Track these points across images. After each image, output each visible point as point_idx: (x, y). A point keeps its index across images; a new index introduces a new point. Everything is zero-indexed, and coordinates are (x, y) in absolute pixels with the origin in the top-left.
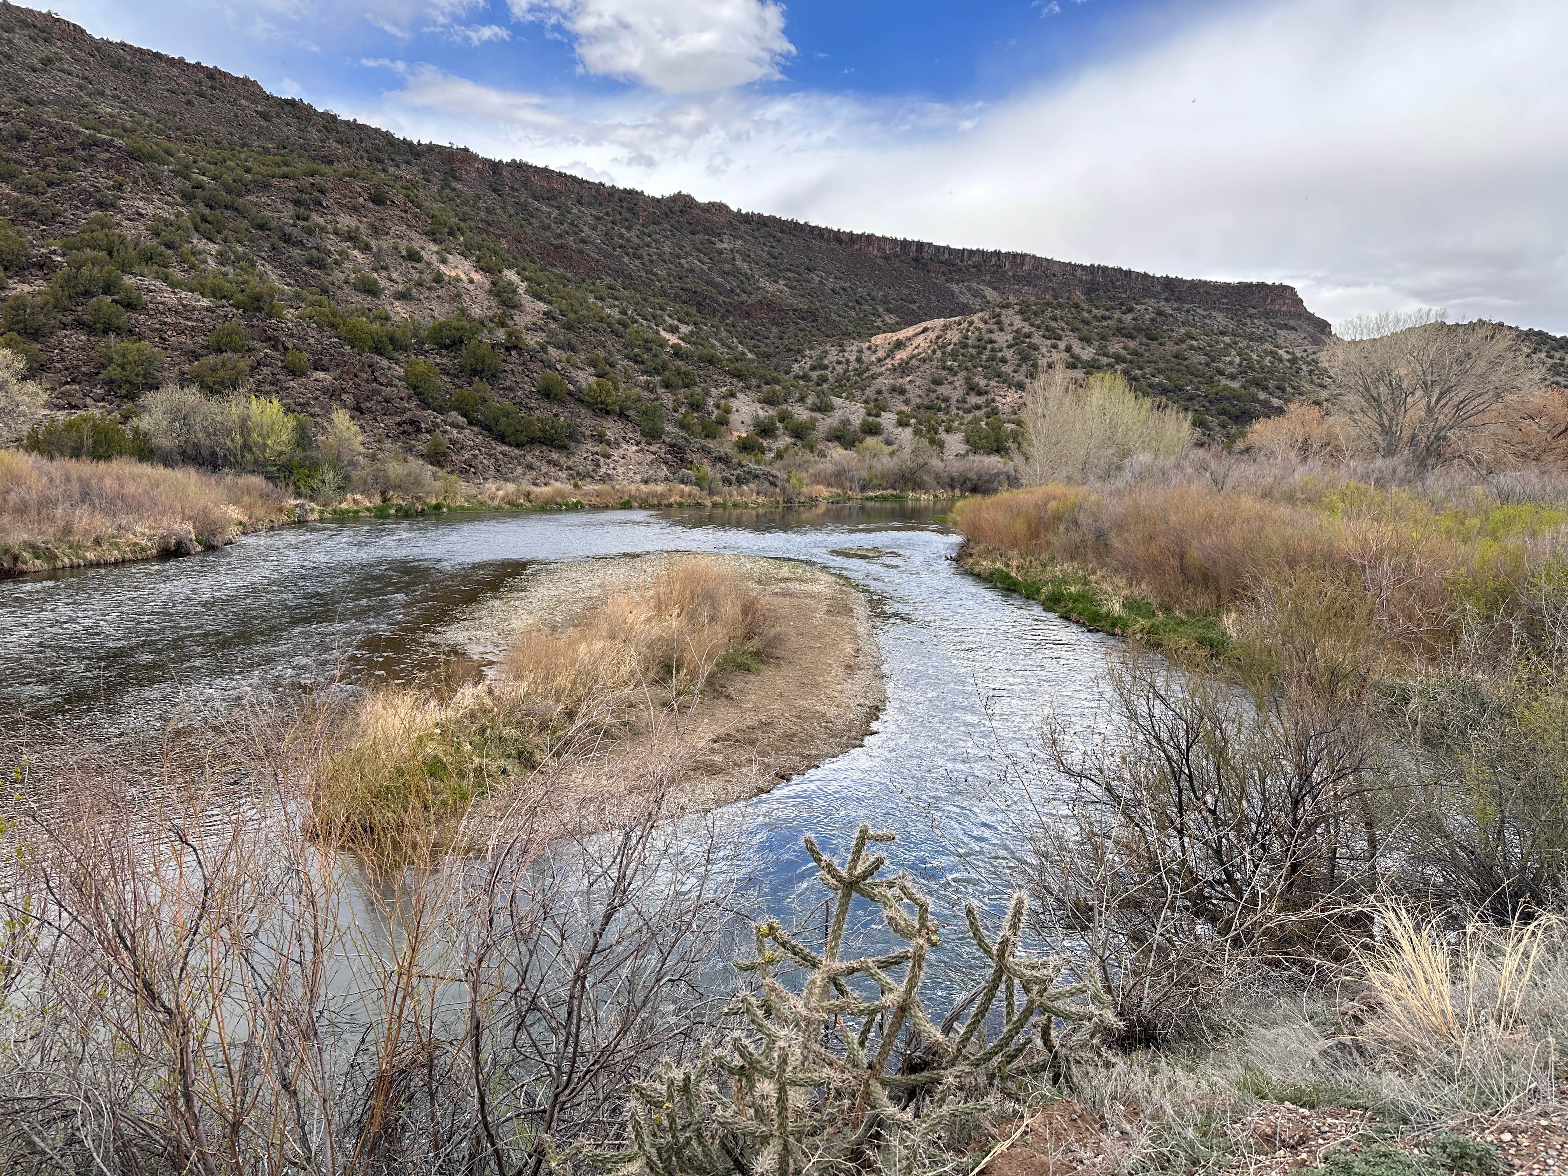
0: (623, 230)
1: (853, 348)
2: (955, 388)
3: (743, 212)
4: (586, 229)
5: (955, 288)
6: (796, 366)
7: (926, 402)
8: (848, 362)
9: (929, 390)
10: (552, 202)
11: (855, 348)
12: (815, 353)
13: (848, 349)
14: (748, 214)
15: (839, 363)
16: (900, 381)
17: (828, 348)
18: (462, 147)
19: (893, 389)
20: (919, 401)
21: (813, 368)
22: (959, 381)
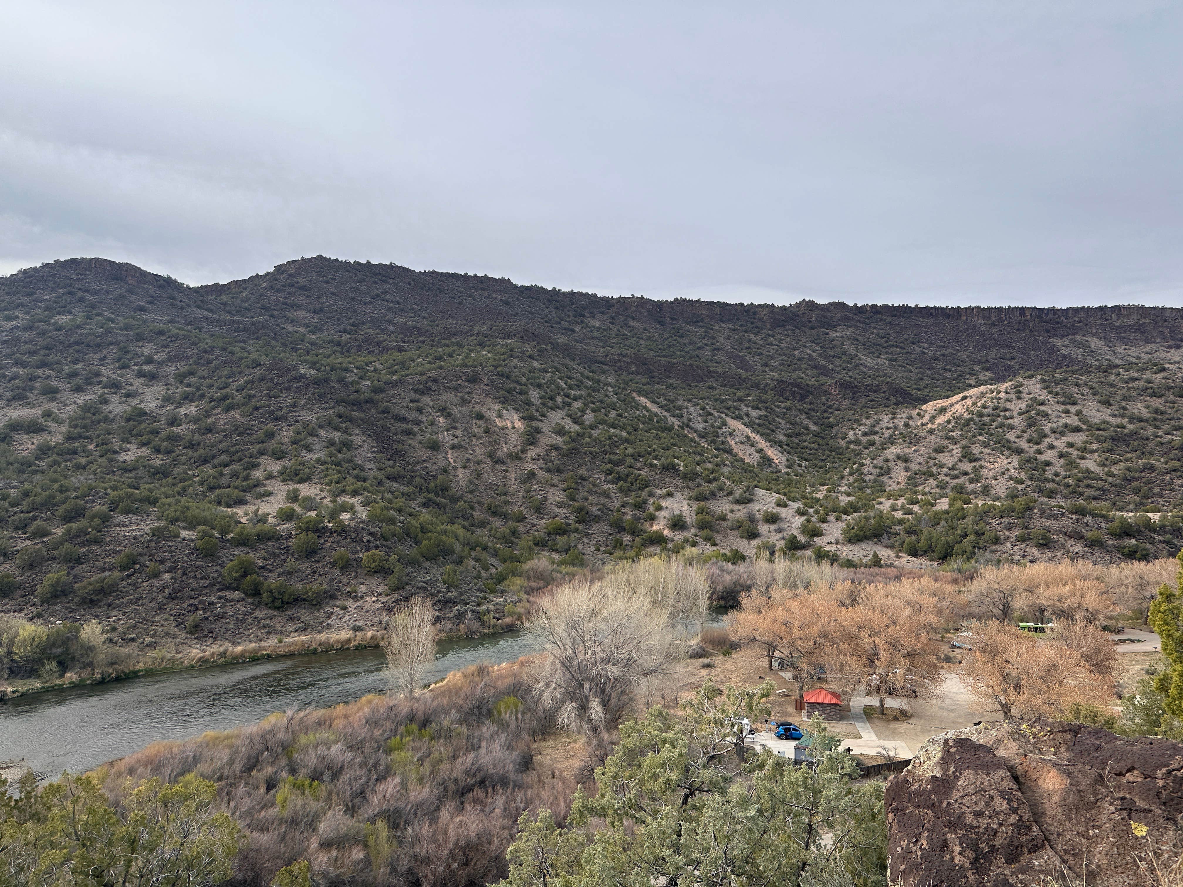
0: (752, 336)
1: (903, 414)
2: (952, 456)
3: (859, 305)
4: (721, 339)
5: (1058, 342)
6: (851, 433)
7: (924, 468)
8: (896, 428)
9: (930, 458)
10: (700, 324)
11: (904, 416)
12: (869, 422)
13: (899, 416)
14: (863, 306)
15: (888, 428)
16: (907, 450)
17: (881, 416)
18: (639, 296)
19: (899, 457)
20: (918, 467)
21: (865, 434)
22: (957, 450)
